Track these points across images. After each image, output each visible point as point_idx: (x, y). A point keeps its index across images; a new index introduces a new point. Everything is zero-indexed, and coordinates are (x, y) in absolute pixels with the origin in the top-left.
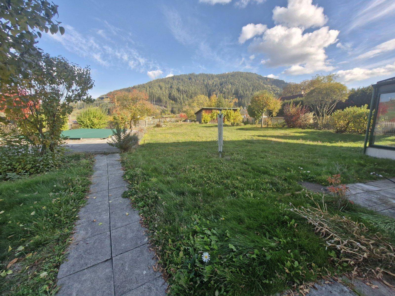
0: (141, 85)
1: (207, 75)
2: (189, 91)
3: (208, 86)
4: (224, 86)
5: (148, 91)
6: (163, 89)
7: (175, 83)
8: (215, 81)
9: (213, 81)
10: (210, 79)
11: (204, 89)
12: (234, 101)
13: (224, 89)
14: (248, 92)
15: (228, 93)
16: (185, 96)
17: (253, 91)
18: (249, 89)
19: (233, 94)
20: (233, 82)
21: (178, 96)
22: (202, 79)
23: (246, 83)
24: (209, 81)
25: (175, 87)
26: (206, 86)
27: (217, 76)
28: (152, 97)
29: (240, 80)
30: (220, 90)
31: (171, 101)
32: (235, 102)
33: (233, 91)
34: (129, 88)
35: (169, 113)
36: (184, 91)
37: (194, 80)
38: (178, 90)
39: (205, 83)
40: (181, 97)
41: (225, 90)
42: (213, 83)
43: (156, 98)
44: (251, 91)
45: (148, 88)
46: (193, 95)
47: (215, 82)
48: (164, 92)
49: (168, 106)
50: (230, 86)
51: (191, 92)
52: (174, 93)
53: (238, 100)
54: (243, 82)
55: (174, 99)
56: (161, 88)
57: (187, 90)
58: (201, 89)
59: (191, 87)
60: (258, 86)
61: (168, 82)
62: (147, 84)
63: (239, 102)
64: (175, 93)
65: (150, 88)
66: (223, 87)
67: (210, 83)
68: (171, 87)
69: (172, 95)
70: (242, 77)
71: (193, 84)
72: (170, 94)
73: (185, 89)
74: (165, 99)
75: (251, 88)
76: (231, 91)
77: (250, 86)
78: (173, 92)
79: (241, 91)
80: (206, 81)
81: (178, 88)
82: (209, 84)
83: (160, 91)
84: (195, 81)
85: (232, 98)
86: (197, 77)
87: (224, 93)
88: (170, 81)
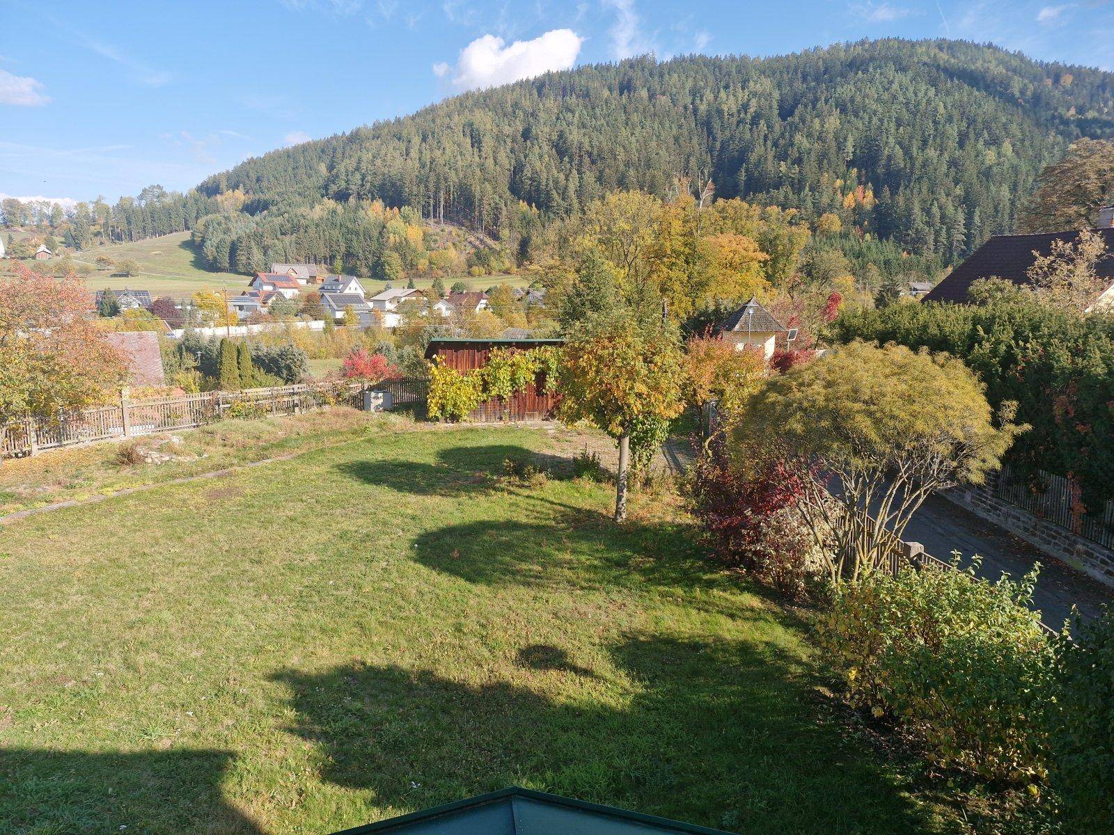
0: (387, 124)
1: (715, 65)
2: (612, 151)
3: (716, 125)
4: (803, 121)
5: (414, 153)
6: (488, 143)
7: (547, 111)
8: (755, 94)
9: (742, 96)
10: (726, 87)
11: (695, 141)
12: (849, 201)
13: (798, 137)
14: (932, 153)
15: (822, 157)
16: (590, 177)
17: (961, 144)
18: (941, 135)
19: (850, 164)
20: (852, 100)
21: (556, 182)
22: (689, 84)
23: (929, 102)
24: (723, 94)
25: (543, 131)
26: (707, 125)
27: (772, 68)
28: (431, 185)
29: (895, 86)
30: (775, 144)
31: (523, 205)
32: (858, 209)
33: (850, 148)
34: (335, 137)
35: (507, 264)
36: (590, 154)
37: (644, 93)
38: (561, 149)
39: (703, 108)
40: (573, 186)
41: (806, 144)
42: (745, 107)
43: (448, 192)
44: (952, 144)
45: (416, 140)
46: (632, 172)
47: (754, 102)
48: (490, 161)
49: (505, 233)
50: (833, 122)
51: (621, 156)
52: (538, 165)
53: (875, 196)
54: (910, 94)
55: (538, 197)
56: (476, 142)
57: (601, 150)
58: (676, 139)
59: (624, 132)
60: (996, 119)
61: (516, 105)
62: (413, 118)
63: (876, 208)
64: (541, 163)
65: (424, 139)
66: (794, 128)
67: (730, 104)
68: (526, 135)
69: (528, 172)
70: (902, 69)
71: (635, 118)
72: (518, 169)
73: (595, 143)
74: (491, 194)
75: (953, 131)
76: (840, 148)
77: (950, 119)
78: (533, 158)
79: (891, 148)
80: (709, 96)
81: (561, 135)
82: (720, 112)
83: (471, 156)
84: (652, 96)
85: (839, 183)
86: (662, 76)
87: (799, 161)
88: (526, 104)
